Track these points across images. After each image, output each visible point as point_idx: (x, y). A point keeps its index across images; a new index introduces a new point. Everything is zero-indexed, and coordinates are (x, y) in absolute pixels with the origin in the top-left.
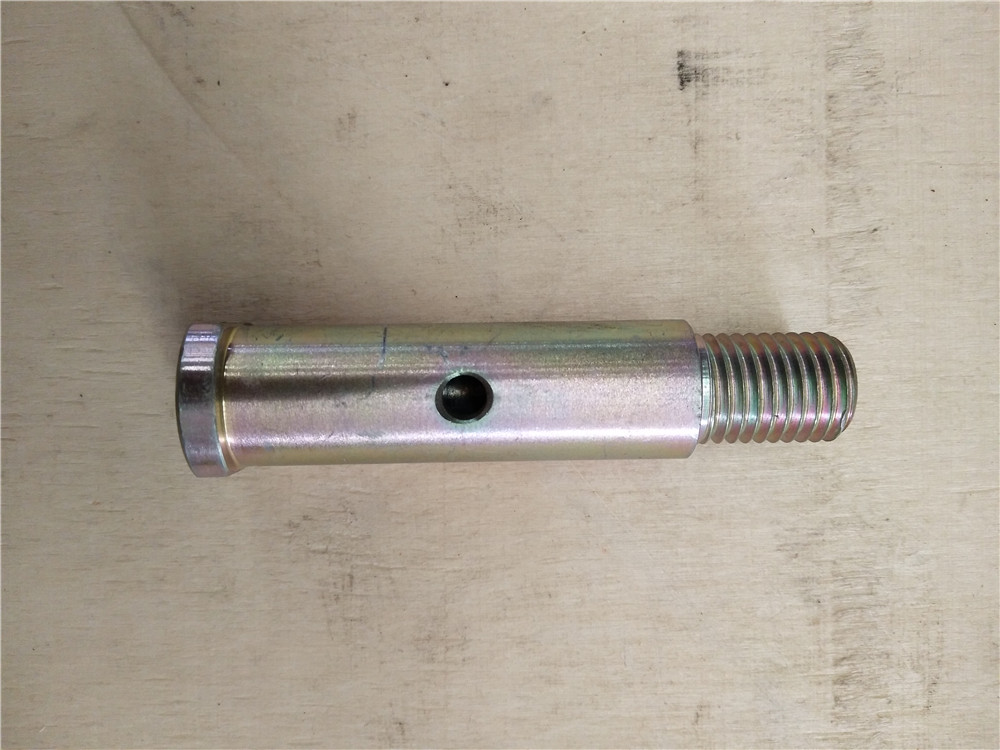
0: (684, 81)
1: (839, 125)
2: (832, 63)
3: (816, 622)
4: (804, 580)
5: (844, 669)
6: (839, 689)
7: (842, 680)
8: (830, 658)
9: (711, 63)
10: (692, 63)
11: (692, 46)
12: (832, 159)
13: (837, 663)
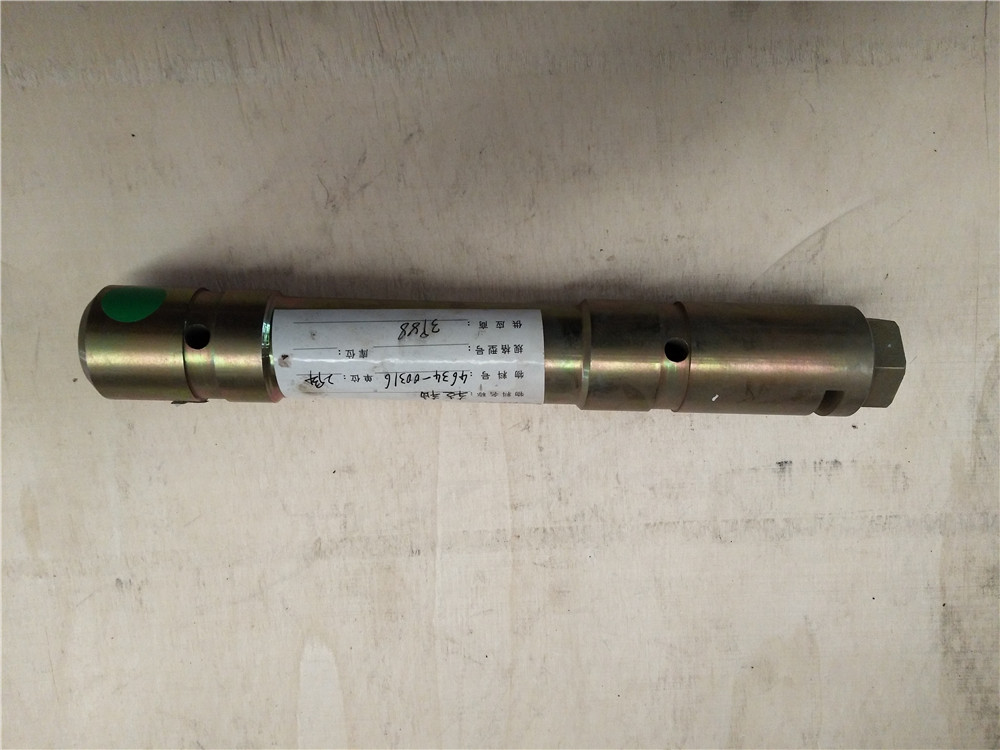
0: (780, 464)
1: (762, 524)
2: (786, 520)
3: (568, 520)
4: (584, 515)
5: (548, 530)
6: (541, 530)
7: (544, 531)
8: (553, 526)
9: (787, 474)
10: (787, 467)
11: (794, 466)
12: (749, 521)
13: (552, 529)
